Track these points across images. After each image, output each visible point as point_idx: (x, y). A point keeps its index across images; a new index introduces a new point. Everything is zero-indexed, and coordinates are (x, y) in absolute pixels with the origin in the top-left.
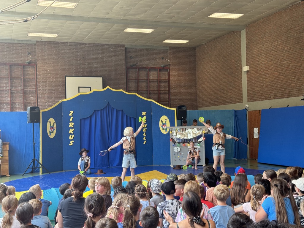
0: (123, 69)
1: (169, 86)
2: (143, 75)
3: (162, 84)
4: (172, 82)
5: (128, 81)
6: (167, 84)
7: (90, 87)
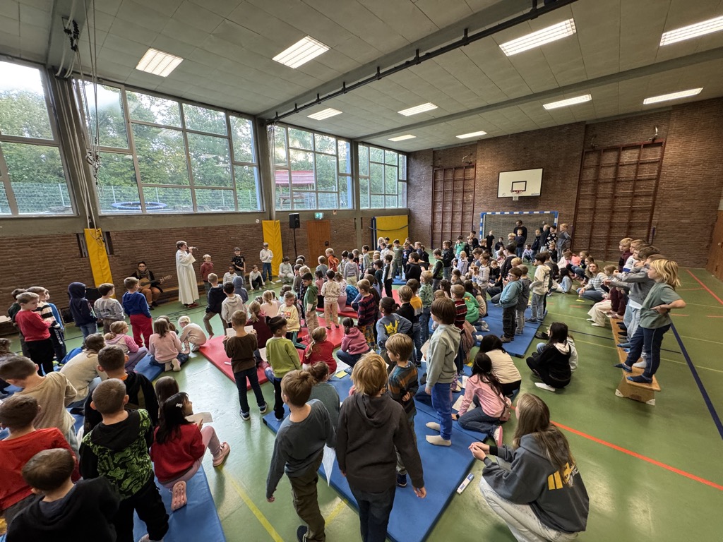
0: (579, 153)
1: (660, 167)
2: (610, 158)
3: (646, 167)
4: (666, 161)
5: (582, 168)
6: (656, 166)
7: (526, 182)
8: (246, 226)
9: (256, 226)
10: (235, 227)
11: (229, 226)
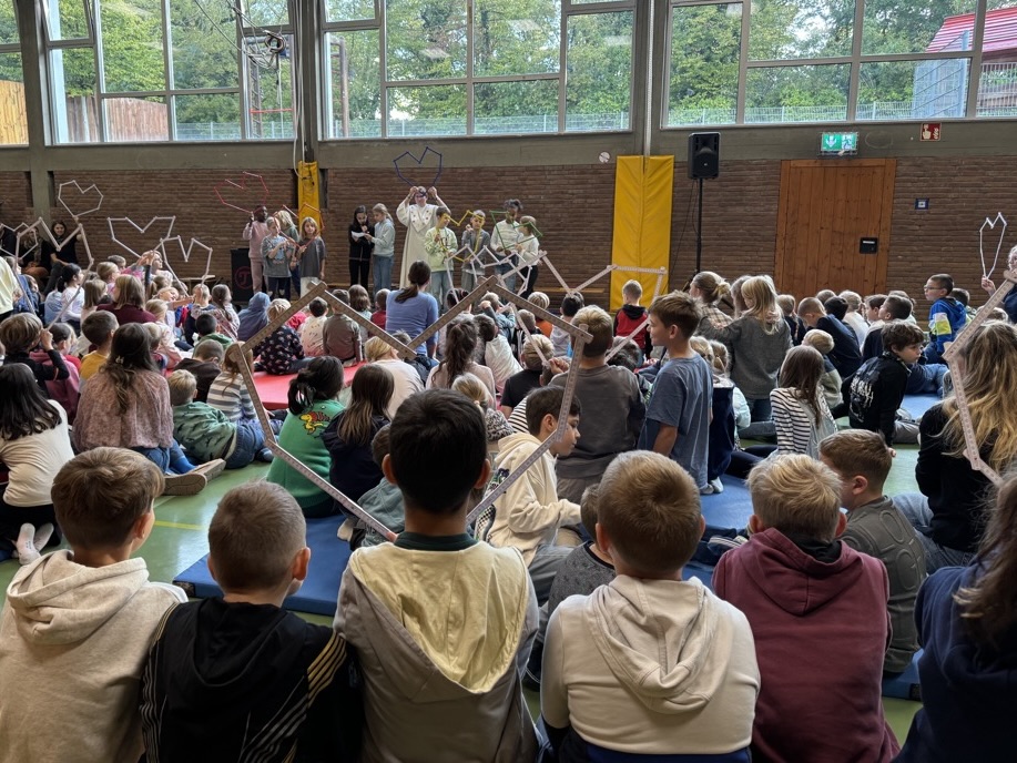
8: (571, 169)
9: (597, 170)
10: (542, 170)
11: (528, 169)
